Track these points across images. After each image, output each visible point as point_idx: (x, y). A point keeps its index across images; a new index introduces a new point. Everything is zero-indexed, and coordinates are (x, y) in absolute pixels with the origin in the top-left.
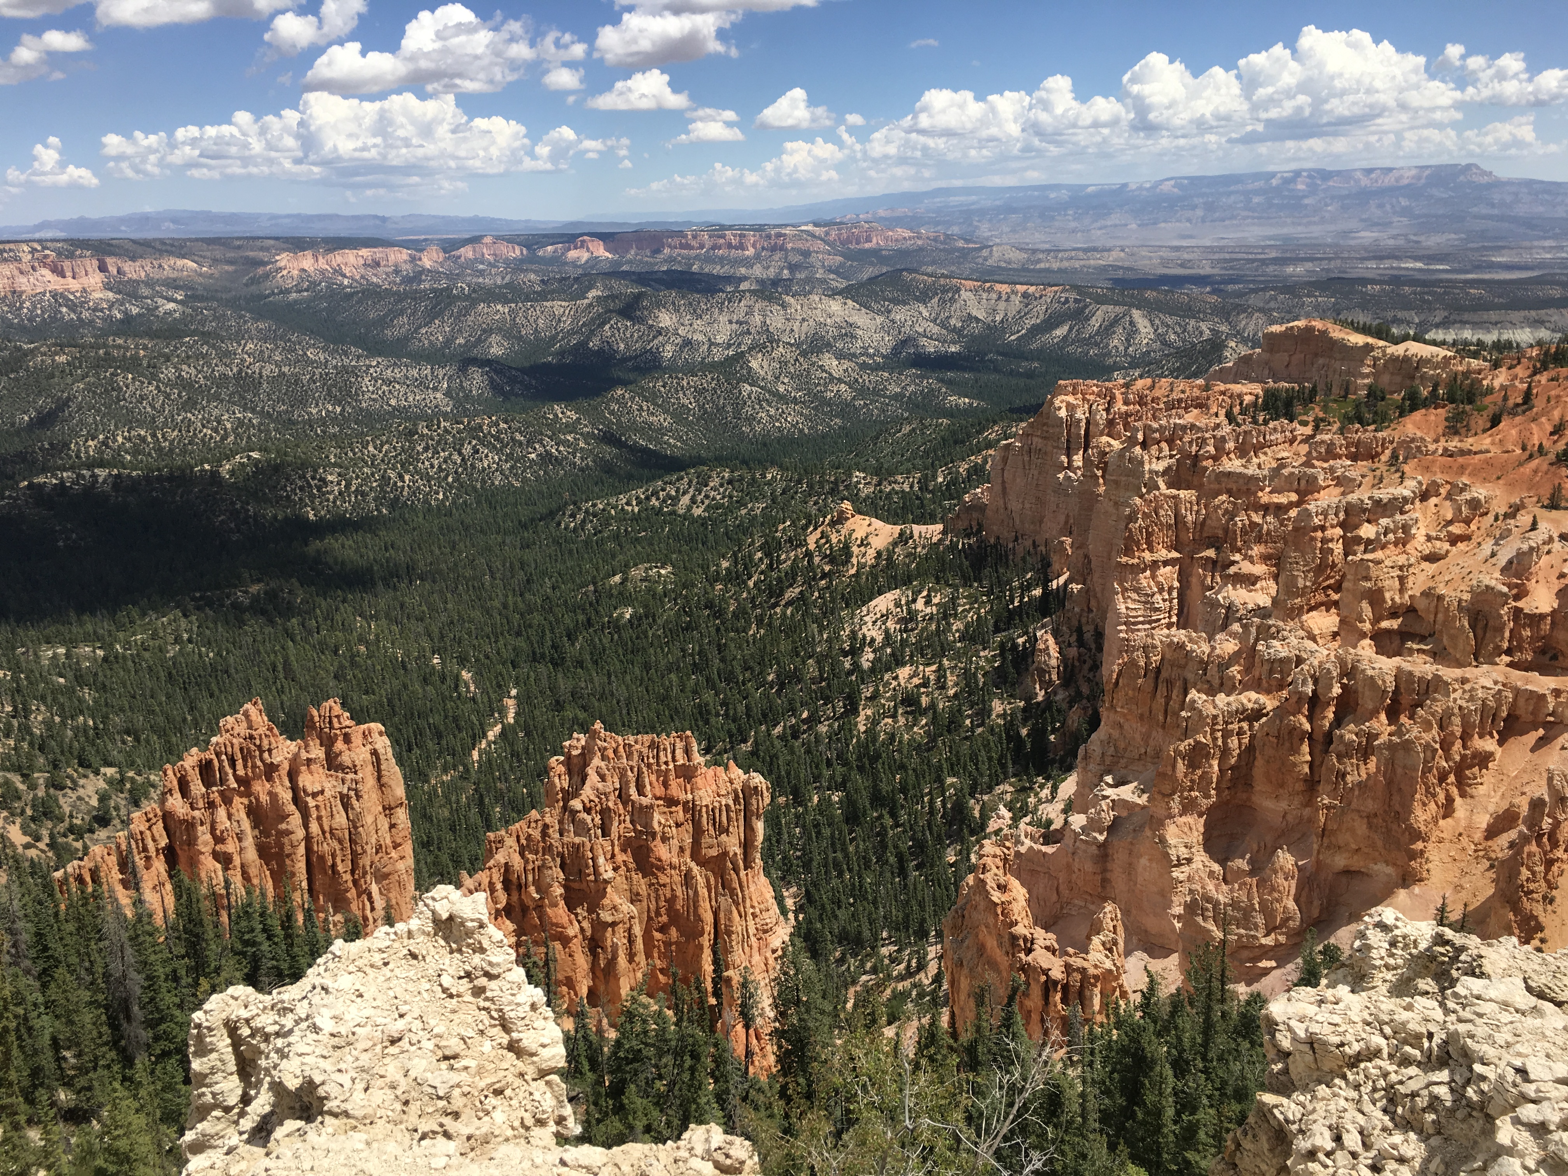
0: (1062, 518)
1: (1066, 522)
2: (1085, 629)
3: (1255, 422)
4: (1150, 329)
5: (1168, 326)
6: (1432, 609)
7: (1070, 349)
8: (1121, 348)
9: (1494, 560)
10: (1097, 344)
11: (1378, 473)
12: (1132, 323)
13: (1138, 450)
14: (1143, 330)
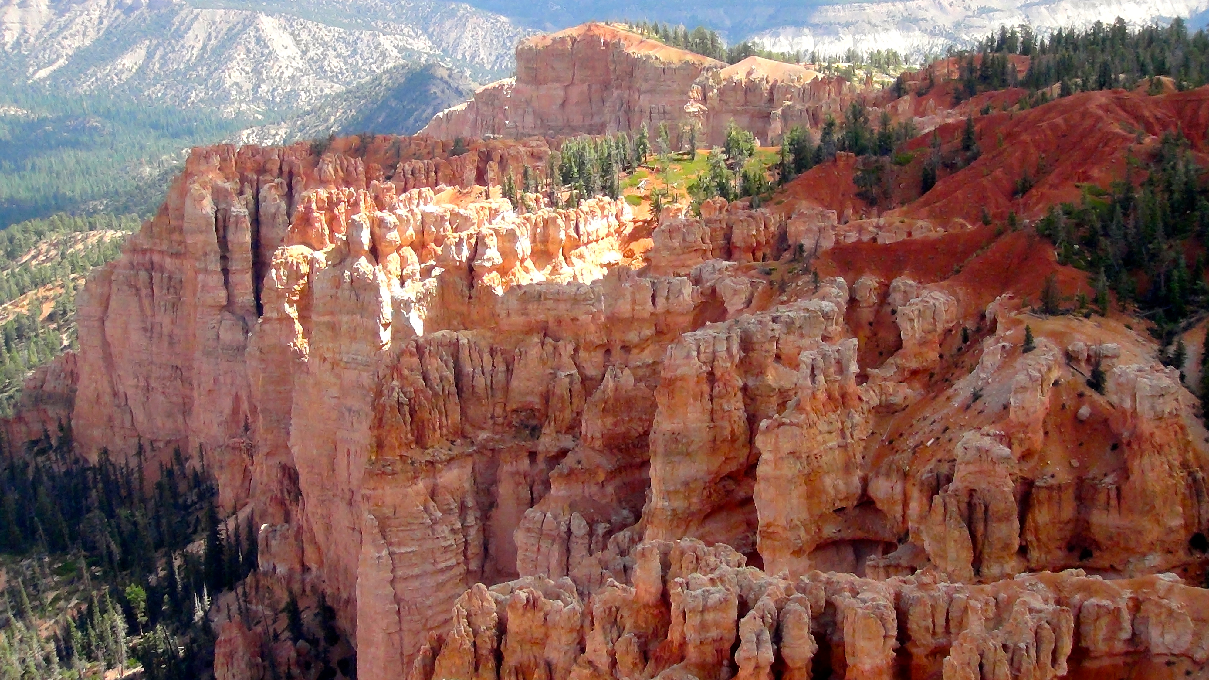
0: (227, 404)
1: (235, 411)
2: (301, 606)
3: (553, 203)
4: (293, 50)
5: (324, 44)
6: (899, 497)
7: (156, 91)
8: (247, 86)
9: (979, 405)
10: (202, 81)
11: (775, 276)
12: (259, 40)
13: (364, 264)
14: (282, 53)
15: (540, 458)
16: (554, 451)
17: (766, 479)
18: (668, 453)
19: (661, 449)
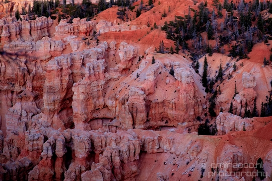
11: (87, 41)
15: (15, 93)
16: (19, 91)
17: (75, 100)
18: (48, 92)
19: (46, 91)
